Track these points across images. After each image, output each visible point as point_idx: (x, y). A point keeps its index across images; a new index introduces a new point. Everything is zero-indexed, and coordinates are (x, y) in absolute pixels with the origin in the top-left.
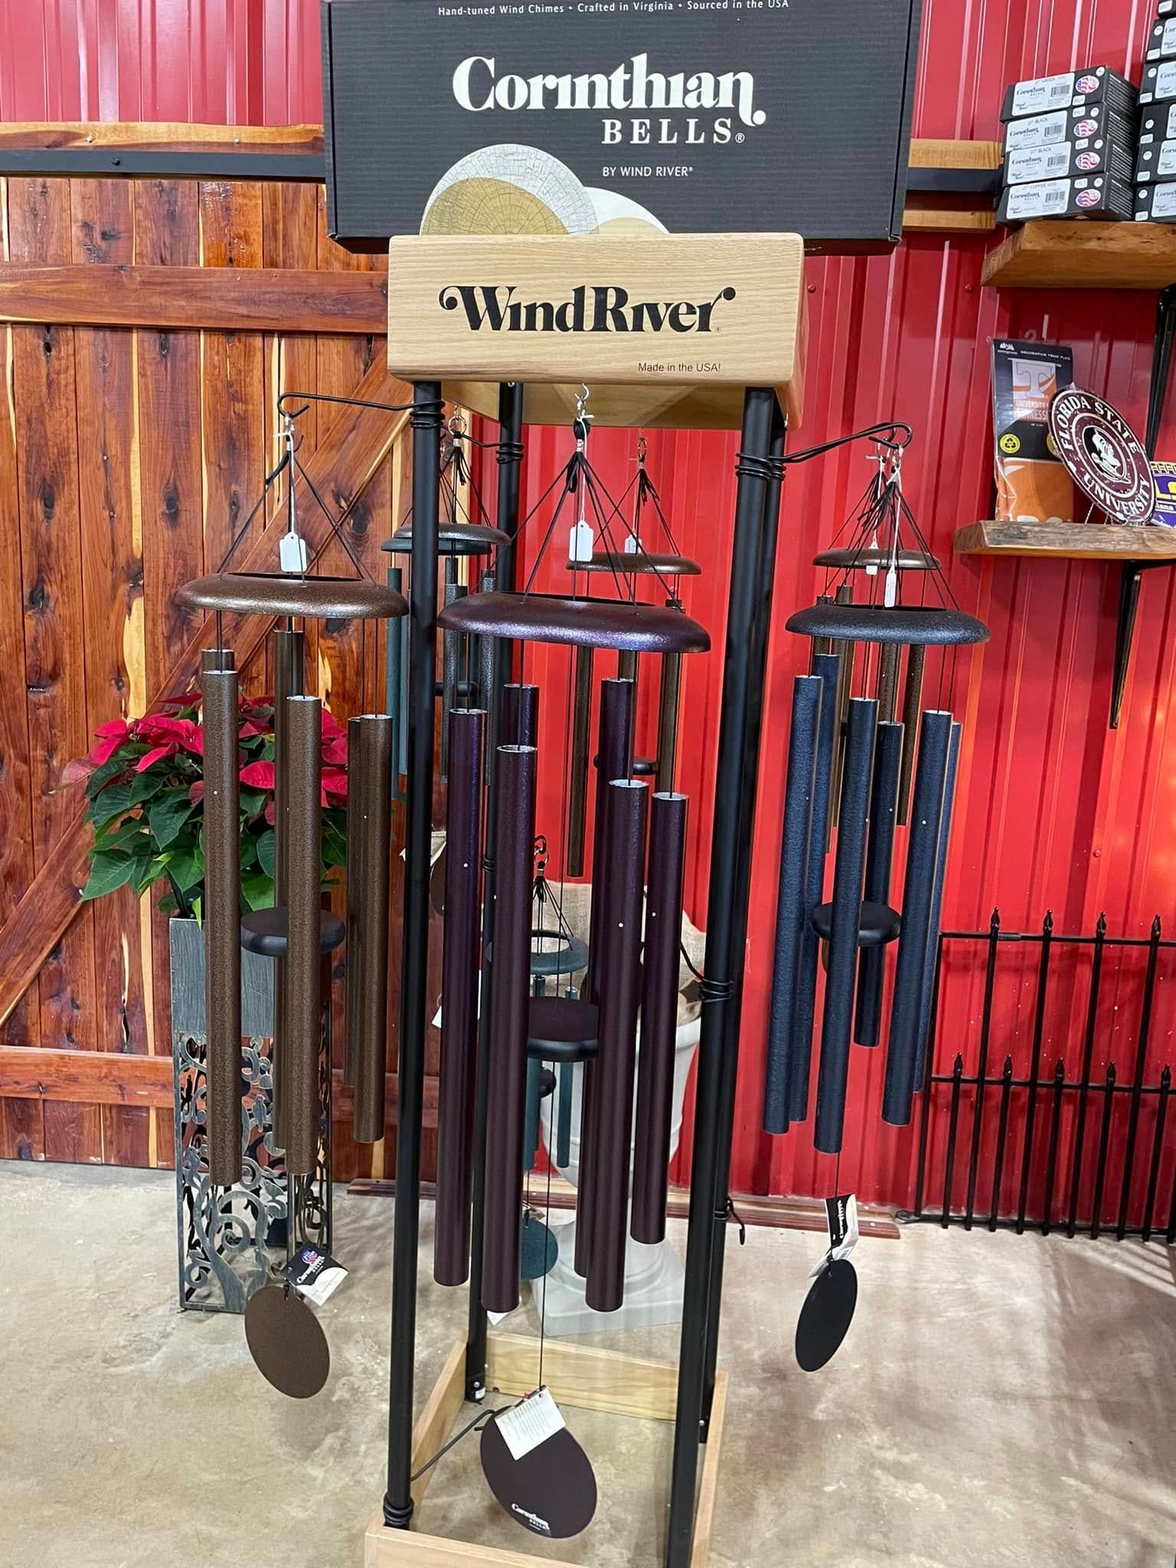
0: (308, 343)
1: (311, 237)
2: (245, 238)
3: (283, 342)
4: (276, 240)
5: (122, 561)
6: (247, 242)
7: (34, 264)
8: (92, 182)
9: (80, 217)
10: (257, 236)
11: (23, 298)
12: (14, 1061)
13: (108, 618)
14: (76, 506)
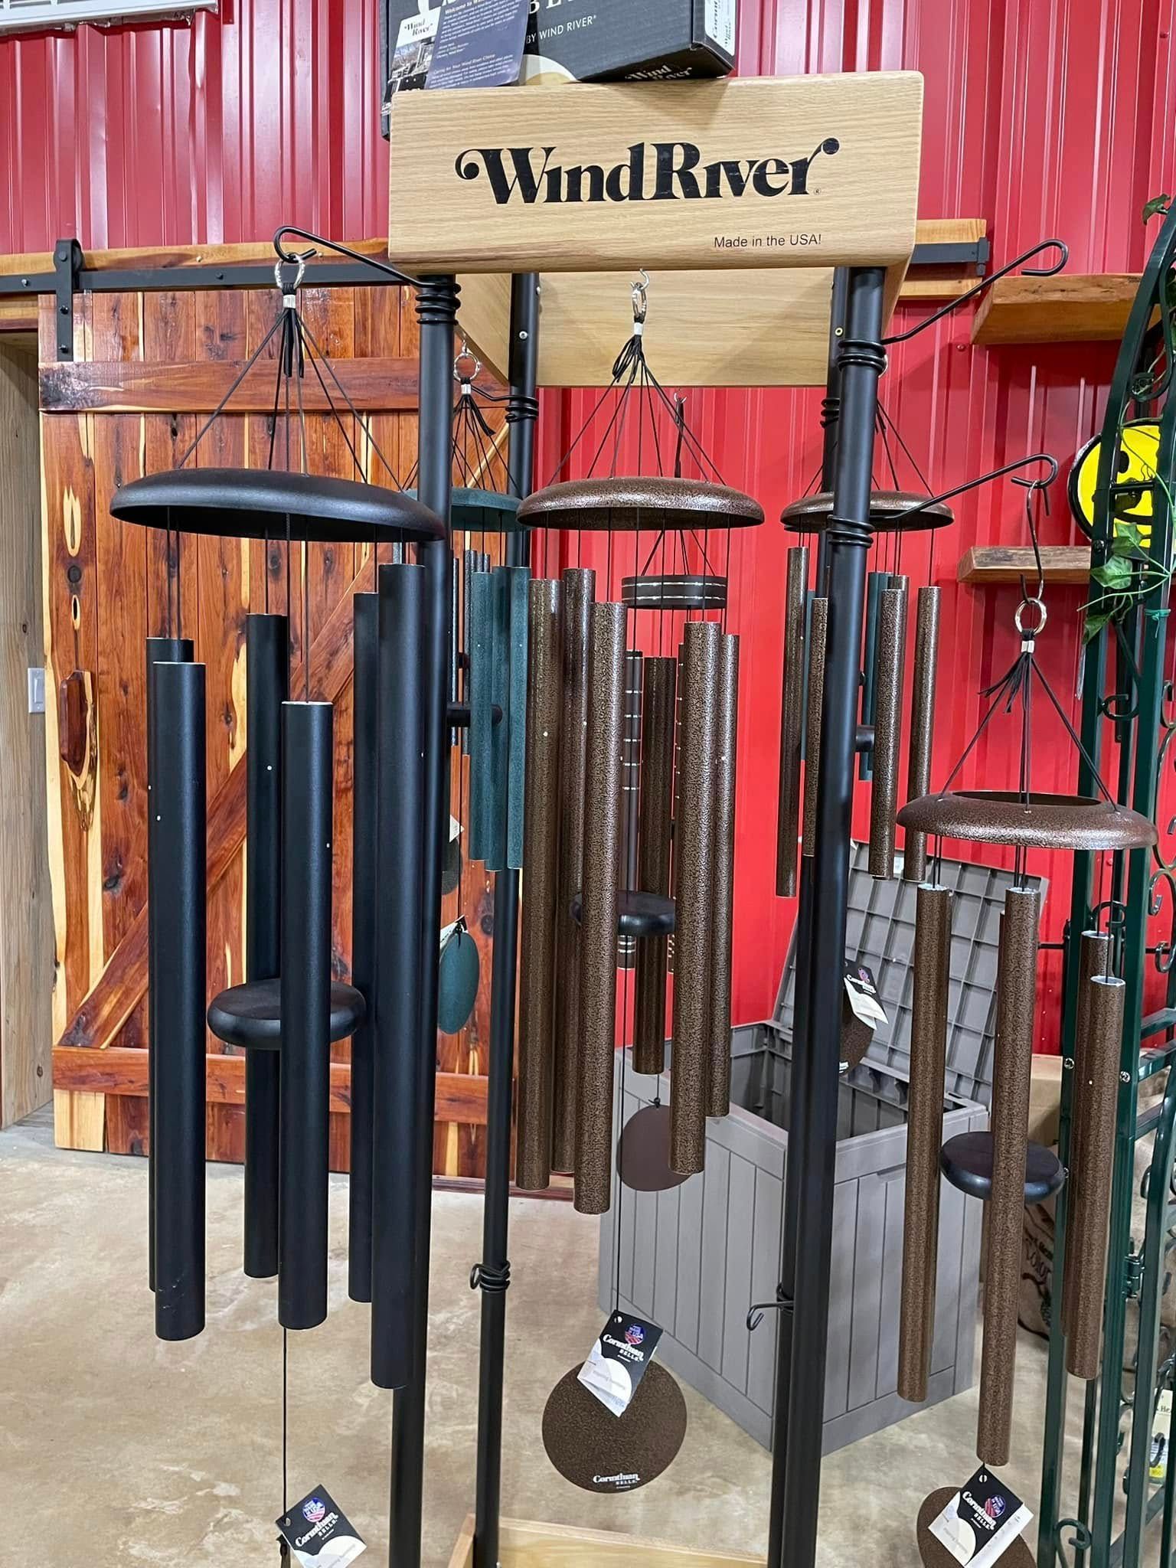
0: (392, 419)
1: (395, 329)
2: (340, 334)
3: (371, 419)
4: (365, 334)
5: (232, 611)
6: (341, 337)
7: (163, 363)
8: (214, 293)
9: (203, 322)
10: (349, 331)
11: (155, 391)
12: (129, 1061)
13: (220, 662)
14: (195, 566)
